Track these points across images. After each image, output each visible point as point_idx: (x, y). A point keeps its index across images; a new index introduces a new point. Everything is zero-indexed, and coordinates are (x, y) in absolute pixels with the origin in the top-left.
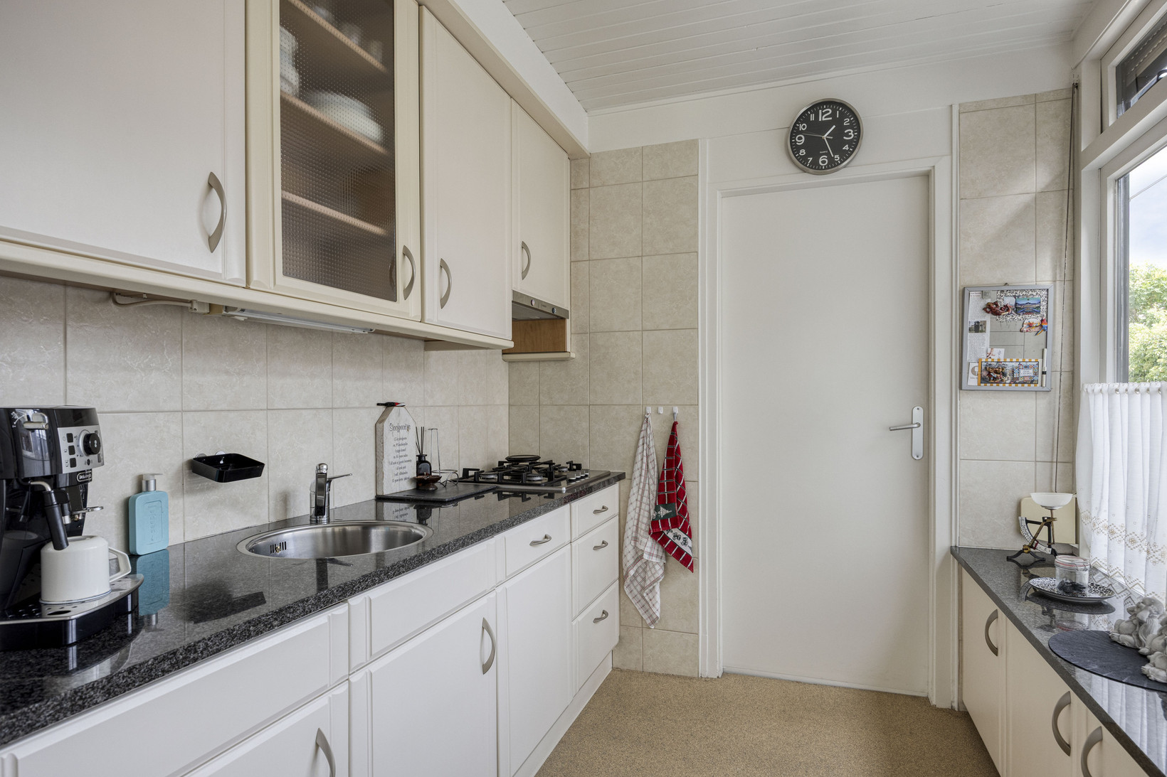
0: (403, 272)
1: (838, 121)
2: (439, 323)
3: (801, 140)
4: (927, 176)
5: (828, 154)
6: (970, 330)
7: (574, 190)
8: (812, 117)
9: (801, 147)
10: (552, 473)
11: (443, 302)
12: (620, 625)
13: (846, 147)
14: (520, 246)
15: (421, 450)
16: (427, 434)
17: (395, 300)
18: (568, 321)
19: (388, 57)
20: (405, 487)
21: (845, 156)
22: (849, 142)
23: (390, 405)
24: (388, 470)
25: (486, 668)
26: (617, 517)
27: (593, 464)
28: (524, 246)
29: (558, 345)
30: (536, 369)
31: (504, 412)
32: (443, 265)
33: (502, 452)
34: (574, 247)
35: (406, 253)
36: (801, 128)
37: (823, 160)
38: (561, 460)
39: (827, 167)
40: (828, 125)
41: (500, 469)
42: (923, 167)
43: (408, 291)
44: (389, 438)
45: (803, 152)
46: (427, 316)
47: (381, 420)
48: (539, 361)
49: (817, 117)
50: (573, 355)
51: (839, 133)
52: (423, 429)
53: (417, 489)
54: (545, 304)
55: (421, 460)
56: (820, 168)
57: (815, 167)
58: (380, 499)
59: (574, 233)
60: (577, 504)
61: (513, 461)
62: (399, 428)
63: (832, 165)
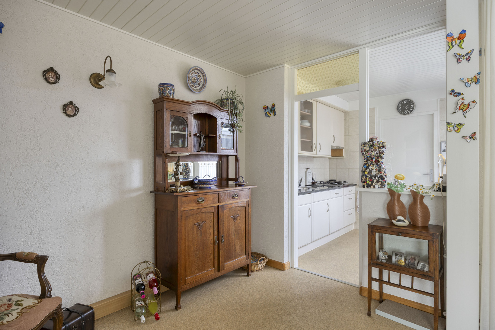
0: (314, 147)
1: (409, 104)
2: (319, 154)
3: (400, 108)
4: (433, 115)
5: (407, 111)
6: (442, 151)
7: (345, 119)
8: (403, 103)
9: (400, 109)
10: (339, 183)
11: (319, 151)
12: (356, 219)
13: (411, 109)
14: (333, 136)
15: (312, 177)
16: (314, 174)
17: (312, 152)
18: (343, 150)
19: (312, 112)
20: (310, 184)
21: (411, 111)
22: (412, 108)
23: (307, 168)
24: (308, 180)
25: (328, 211)
26: (355, 194)
27: (349, 182)
28: (334, 136)
29: (341, 155)
30: (336, 160)
31: (328, 170)
32: (320, 144)
33: (328, 179)
34: (345, 132)
35: (314, 144)
36: (400, 105)
37: (405, 112)
38: (342, 181)
39: (407, 114)
40: (406, 104)
41: (328, 182)
42: (431, 113)
43: (314, 150)
44: (308, 174)
45: (400, 111)
46: (317, 154)
47: (306, 171)
48: (337, 158)
49: (404, 102)
50: (345, 157)
51: (409, 106)
52: (313, 173)
53: (312, 184)
54: (338, 147)
55: (313, 179)
56: (405, 114)
57: (404, 114)
58: (306, 185)
59: (345, 129)
60: (345, 189)
61: (331, 180)
62: (309, 173)
63: (408, 113)
